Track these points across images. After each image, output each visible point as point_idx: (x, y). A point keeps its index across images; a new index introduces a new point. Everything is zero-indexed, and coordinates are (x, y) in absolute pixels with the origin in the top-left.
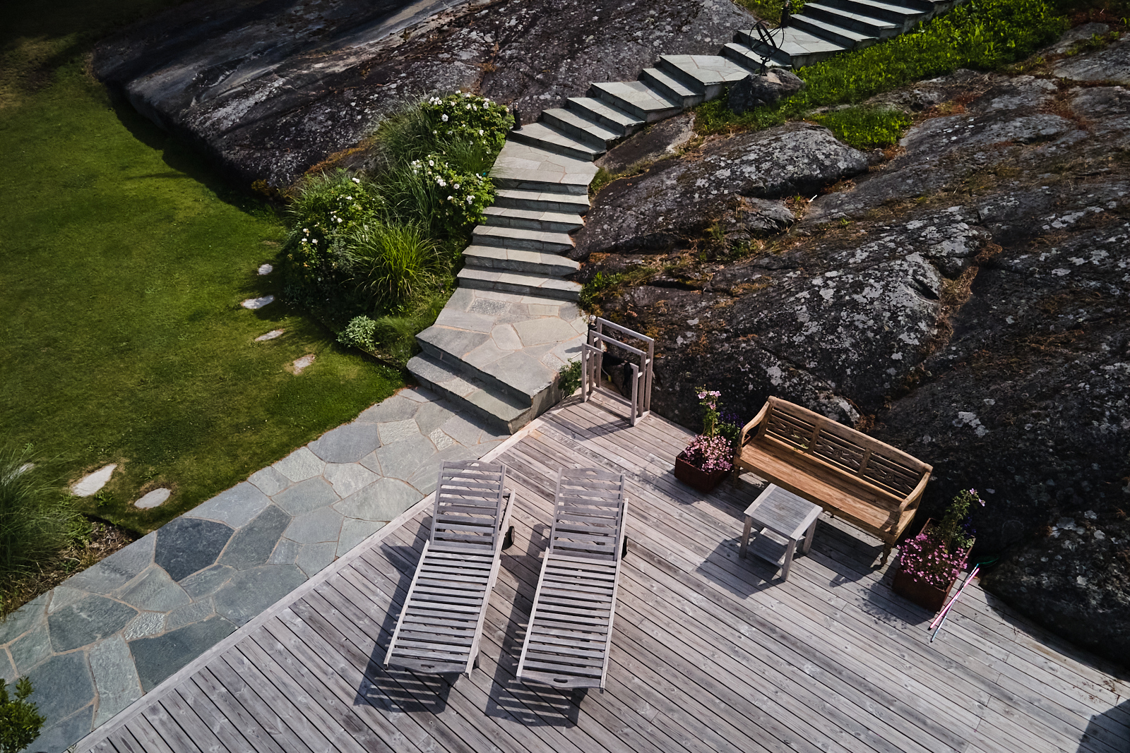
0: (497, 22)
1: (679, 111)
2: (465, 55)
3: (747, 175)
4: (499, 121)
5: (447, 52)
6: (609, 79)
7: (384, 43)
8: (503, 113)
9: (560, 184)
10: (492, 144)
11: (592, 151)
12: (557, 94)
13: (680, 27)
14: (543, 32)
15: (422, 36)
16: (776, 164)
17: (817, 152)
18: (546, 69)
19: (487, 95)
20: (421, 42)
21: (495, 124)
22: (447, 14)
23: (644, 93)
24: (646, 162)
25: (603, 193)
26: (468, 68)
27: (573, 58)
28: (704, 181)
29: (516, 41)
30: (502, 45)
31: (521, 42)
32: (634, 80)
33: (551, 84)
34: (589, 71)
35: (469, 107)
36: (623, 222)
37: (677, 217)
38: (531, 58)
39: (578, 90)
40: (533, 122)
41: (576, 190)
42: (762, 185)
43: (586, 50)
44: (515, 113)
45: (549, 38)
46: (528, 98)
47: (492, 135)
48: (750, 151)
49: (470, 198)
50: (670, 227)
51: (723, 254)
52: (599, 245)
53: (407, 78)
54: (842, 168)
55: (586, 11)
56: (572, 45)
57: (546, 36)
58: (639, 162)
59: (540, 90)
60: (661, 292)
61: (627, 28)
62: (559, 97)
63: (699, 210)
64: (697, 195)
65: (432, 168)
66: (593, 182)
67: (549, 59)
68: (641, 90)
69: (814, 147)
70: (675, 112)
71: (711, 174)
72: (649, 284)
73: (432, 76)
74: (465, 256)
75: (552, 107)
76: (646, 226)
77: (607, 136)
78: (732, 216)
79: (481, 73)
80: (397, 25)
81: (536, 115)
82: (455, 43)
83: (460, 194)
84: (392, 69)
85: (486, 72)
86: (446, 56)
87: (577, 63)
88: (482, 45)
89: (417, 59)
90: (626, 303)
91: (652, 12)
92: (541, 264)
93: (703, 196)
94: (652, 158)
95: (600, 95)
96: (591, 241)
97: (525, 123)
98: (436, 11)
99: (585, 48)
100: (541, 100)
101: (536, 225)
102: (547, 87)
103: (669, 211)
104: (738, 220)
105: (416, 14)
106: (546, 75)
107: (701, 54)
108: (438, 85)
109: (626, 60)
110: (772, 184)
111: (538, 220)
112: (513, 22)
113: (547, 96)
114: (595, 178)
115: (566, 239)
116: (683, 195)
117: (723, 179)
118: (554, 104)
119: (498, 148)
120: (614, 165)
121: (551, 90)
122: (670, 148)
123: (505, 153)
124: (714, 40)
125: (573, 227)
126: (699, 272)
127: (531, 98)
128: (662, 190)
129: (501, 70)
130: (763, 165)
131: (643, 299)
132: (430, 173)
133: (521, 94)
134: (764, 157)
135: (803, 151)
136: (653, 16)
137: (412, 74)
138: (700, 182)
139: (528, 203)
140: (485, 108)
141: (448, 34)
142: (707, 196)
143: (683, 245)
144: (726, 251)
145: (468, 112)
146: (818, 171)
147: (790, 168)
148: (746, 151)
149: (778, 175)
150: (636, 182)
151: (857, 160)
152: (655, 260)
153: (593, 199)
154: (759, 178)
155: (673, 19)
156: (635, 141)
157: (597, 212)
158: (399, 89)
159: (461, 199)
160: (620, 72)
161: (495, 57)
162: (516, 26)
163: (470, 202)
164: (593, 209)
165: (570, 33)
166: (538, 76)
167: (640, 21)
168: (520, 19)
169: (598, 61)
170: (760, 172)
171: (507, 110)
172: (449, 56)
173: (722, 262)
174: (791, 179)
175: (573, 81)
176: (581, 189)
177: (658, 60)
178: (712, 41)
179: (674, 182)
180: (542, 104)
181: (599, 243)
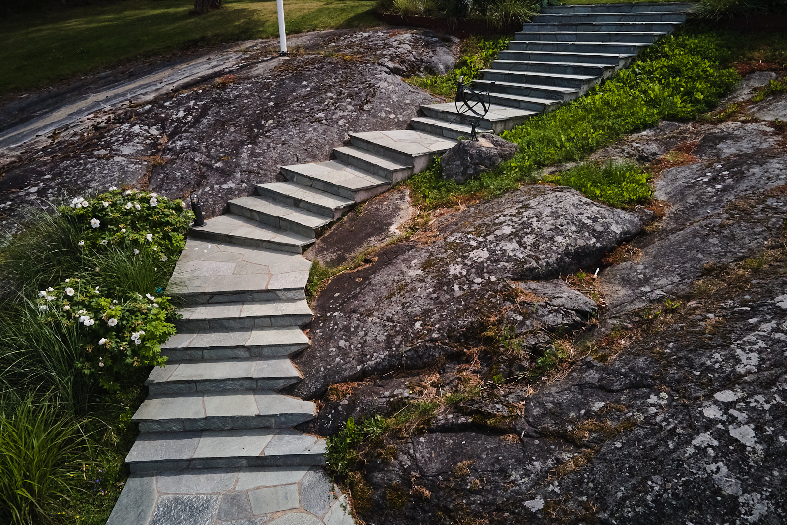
0: (163, 115)
1: (389, 187)
2: (127, 150)
3: (511, 254)
4: (174, 218)
5: (103, 147)
6: (298, 161)
7: (27, 146)
8: (179, 209)
9: (267, 291)
10: (167, 248)
11: (299, 242)
12: (242, 182)
13: (361, 106)
14: (216, 120)
15: (75, 134)
17: (580, 216)
18: (225, 156)
19: (158, 190)
20: (73, 141)
21: (168, 223)
22: (105, 112)
23: (344, 172)
24: (370, 250)
25: (326, 294)
26: (132, 163)
27: (254, 143)
28: (459, 267)
29: (186, 131)
30: (171, 137)
31: (192, 132)
32: (326, 160)
33: (234, 172)
34: (275, 155)
35: (129, 205)
36: (366, 334)
37: (440, 320)
38: (206, 147)
39: (265, 175)
40: (218, 215)
41: (290, 295)
42: (534, 264)
43: (267, 134)
44: (194, 207)
45: (223, 126)
46: (207, 189)
47: (166, 236)
48: (501, 224)
49: (136, 336)
50: (435, 335)
51: (522, 368)
52: (338, 373)
53: (52, 179)
54: (618, 232)
55: (260, 98)
56: (251, 130)
57: (220, 124)
58: (362, 249)
59: (222, 179)
60: (455, 443)
61: (307, 110)
62: (244, 185)
63: (467, 307)
64: (456, 287)
65: (70, 299)
66: (309, 281)
67: (227, 146)
68: (340, 169)
69: (575, 211)
70: (384, 188)
71: (465, 258)
72: (432, 431)
73: (85, 175)
74: (137, 423)
75: (239, 196)
76: (400, 338)
77: (315, 222)
78: (515, 311)
79: (148, 167)
80: (46, 127)
81: (220, 207)
82: (114, 139)
83: (120, 331)
84: (34, 171)
85: (154, 166)
86: (103, 152)
87: (260, 148)
88: (147, 138)
89: (67, 158)
90: (406, 472)
91: (329, 95)
92: (258, 416)
93: (465, 287)
94: (376, 244)
95: (292, 178)
96: (325, 368)
97: (209, 217)
98: (92, 110)
99: (266, 132)
100: (224, 190)
101: (241, 353)
102: (229, 175)
103: (426, 313)
104: (526, 316)
105: (69, 115)
106: (226, 163)
107: (389, 130)
108: (94, 184)
109: (313, 141)
110: (547, 263)
111: (243, 347)
112: (181, 114)
113: (231, 185)
114: (311, 275)
115: (289, 369)
116: (438, 287)
117: (482, 262)
118: (240, 193)
119: (175, 252)
120: (330, 256)
121: (234, 177)
122: (393, 229)
123: (186, 256)
124: (399, 116)
125: (294, 349)
126: (501, 402)
127: (212, 188)
128: (406, 285)
129: (172, 162)
130: (525, 239)
131: (430, 459)
132: (67, 307)
133: (199, 184)
134: (522, 229)
135: (565, 218)
136: (332, 98)
137: (60, 174)
138: (455, 269)
139: (226, 323)
140: (152, 204)
141: (105, 130)
142: (470, 288)
143: (458, 358)
144: (526, 364)
145: (128, 213)
146: (594, 240)
147: (559, 239)
148: (495, 224)
149: (550, 249)
150: (366, 276)
151: (630, 222)
152: (425, 388)
153: (314, 303)
154: (528, 256)
155: (353, 99)
156: (347, 225)
157: (324, 321)
158: (42, 193)
159: (123, 340)
160: (309, 153)
161: (164, 150)
162: (185, 117)
163: (138, 342)
164: (317, 319)
165: (247, 120)
166: (218, 165)
167: (319, 103)
168: (189, 111)
169: (283, 144)
170: (525, 248)
171: (183, 204)
172: (107, 152)
173: (526, 381)
174: (567, 253)
175: (258, 166)
176: (297, 293)
177: (347, 138)
178: (396, 117)
179: (419, 272)
180: (226, 194)
181: (338, 370)
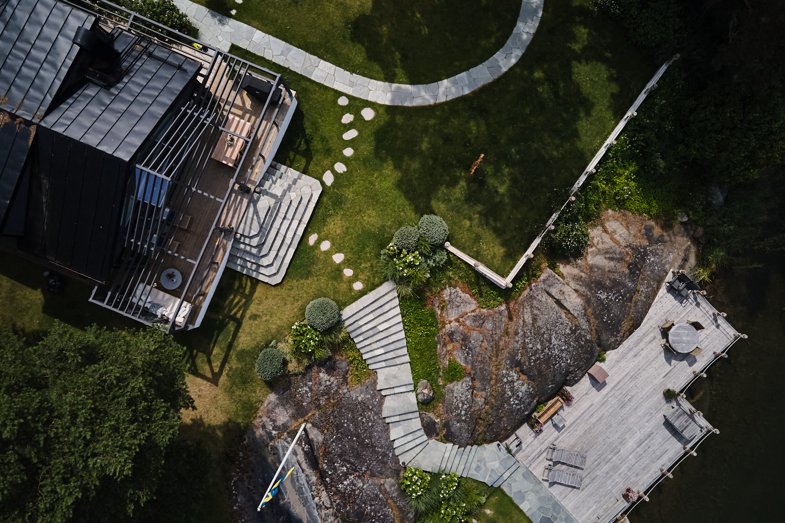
13: (370, 409)
14: (355, 457)
16: (466, 400)
25: (448, 440)
27: (375, 447)
29: (356, 467)
31: (358, 465)
56: (368, 447)
57: (358, 456)
67: (372, 455)
88: (355, 479)
99: (371, 442)
155: (365, 412)
165: (360, 448)
